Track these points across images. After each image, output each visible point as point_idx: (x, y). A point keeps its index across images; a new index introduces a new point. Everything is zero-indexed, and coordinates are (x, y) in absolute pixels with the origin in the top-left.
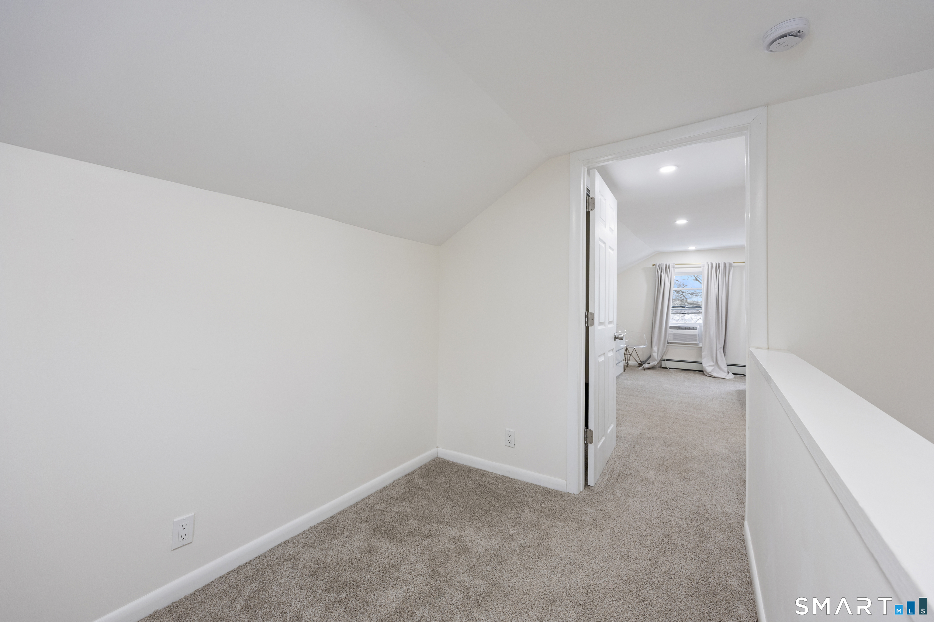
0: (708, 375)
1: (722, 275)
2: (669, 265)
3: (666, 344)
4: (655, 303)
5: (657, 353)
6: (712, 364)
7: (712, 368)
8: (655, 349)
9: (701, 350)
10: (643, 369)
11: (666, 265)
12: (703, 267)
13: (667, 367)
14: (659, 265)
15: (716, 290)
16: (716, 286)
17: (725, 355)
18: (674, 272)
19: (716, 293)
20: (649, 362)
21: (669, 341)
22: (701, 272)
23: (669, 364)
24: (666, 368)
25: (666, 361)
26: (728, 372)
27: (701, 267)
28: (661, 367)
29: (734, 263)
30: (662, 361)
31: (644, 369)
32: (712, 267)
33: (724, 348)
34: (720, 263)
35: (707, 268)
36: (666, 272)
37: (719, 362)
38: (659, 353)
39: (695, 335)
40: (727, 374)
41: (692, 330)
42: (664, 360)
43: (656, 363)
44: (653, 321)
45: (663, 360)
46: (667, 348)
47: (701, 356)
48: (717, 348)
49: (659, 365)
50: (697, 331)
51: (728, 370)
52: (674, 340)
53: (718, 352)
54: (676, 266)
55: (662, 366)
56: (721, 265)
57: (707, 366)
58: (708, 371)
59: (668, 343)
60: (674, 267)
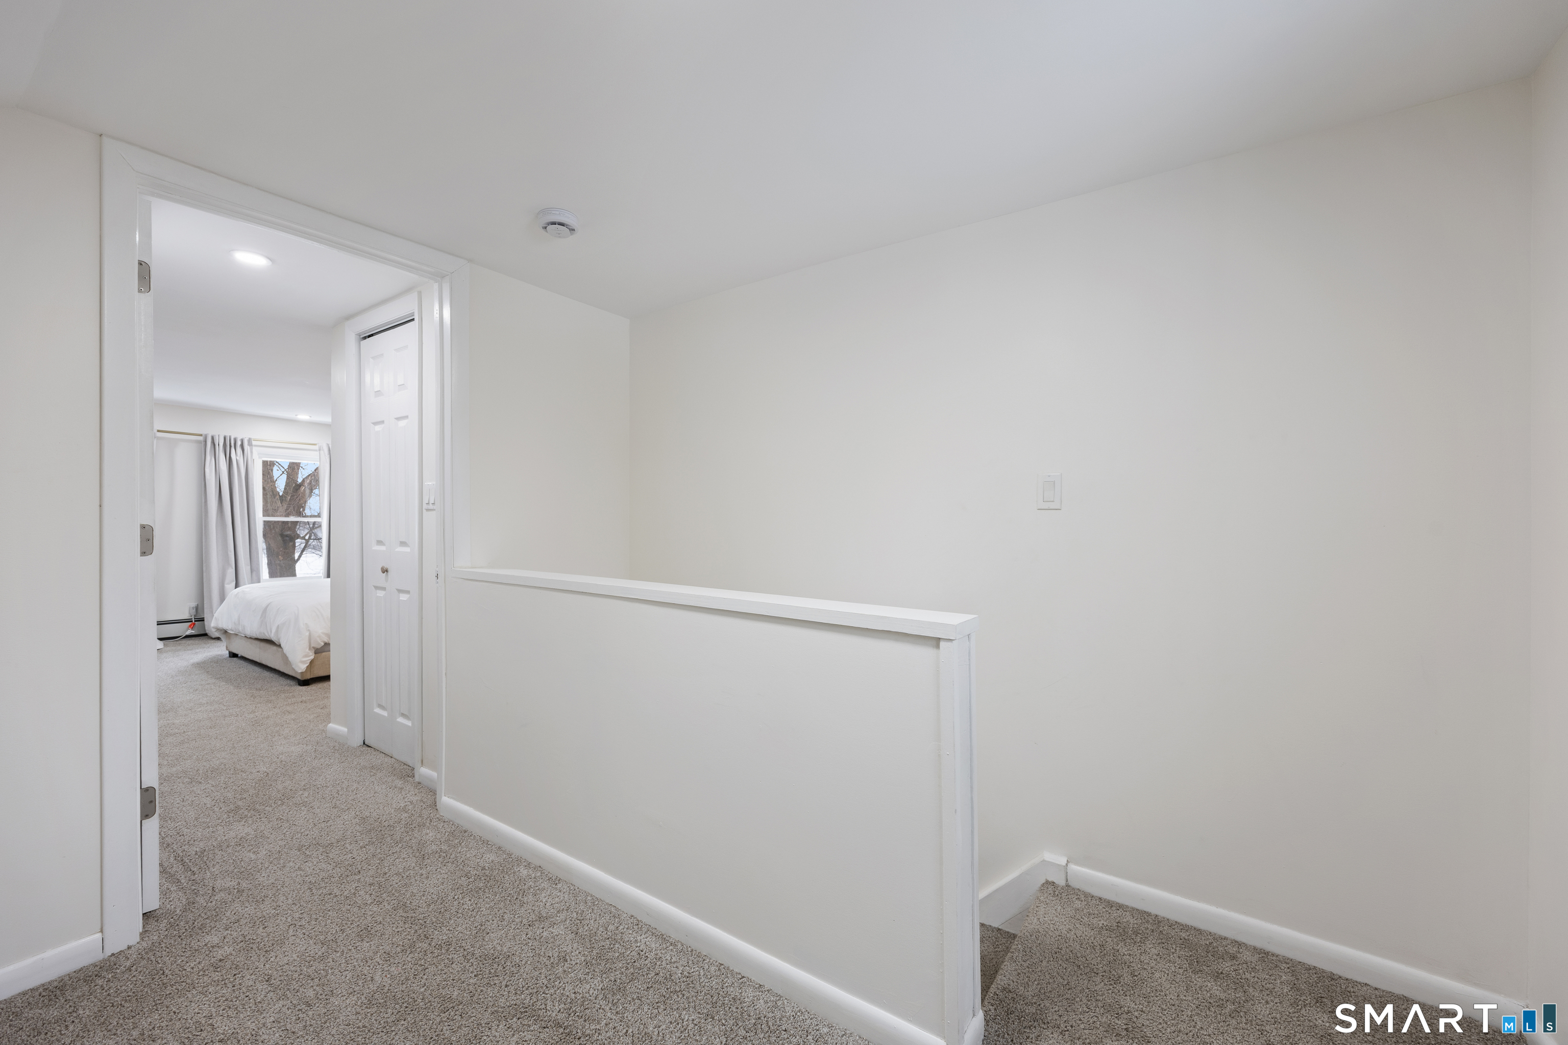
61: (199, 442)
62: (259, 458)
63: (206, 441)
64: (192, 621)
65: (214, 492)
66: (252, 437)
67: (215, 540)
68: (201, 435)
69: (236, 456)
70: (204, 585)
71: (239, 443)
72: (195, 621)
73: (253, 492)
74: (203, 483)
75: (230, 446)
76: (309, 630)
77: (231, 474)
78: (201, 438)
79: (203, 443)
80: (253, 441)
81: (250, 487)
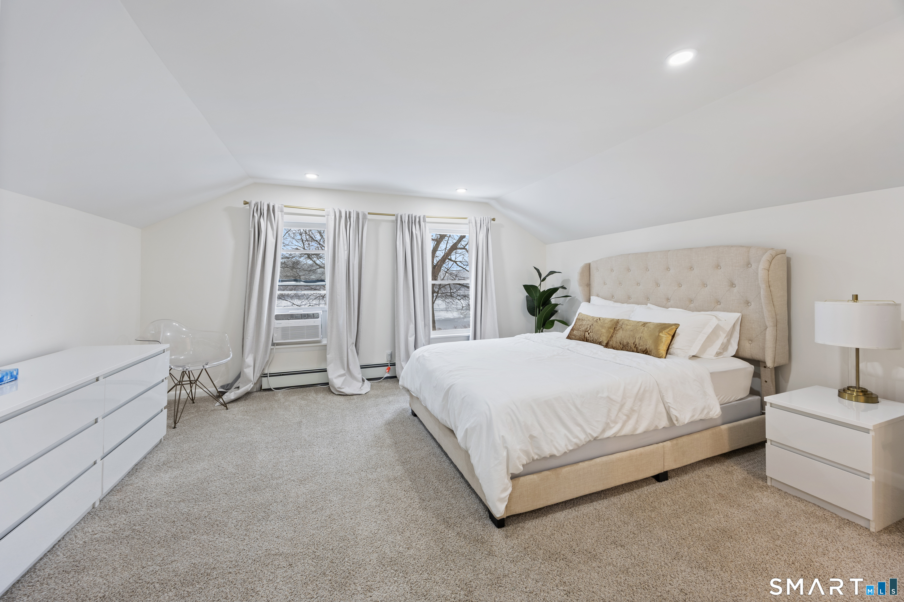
0: (337, 393)
1: (354, 231)
2: (274, 207)
3: (270, 347)
4: (249, 274)
5: (252, 368)
6: (342, 372)
7: (342, 379)
8: (249, 360)
9: (326, 349)
10: (222, 405)
11: (268, 206)
12: (328, 215)
13: (272, 387)
14: (256, 204)
15: (346, 252)
16: (346, 247)
17: (358, 353)
18: (283, 219)
19: (346, 258)
20: (237, 386)
21: (274, 342)
22: (325, 224)
23: (274, 382)
24: (270, 390)
25: (270, 376)
26: (363, 381)
27: (324, 216)
28: (261, 389)
29: (369, 213)
30: (263, 378)
31: (225, 405)
32: (340, 216)
33: (357, 343)
34: (351, 211)
35: (333, 217)
36: (268, 218)
37: (351, 367)
38: (257, 365)
39: (317, 327)
40: (361, 384)
41: (311, 318)
42: (267, 376)
43: (250, 386)
44: (245, 307)
45: (265, 375)
46: (270, 353)
47: (325, 359)
48: (348, 345)
49: (258, 386)
50: (319, 319)
51: (362, 376)
52: (282, 339)
53: (349, 350)
54: (286, 210)
55: (263, 388)
56: (352, 215)
57: (336, 378)
58: (336, 387)
59: (273, 344)
60: (282, 211)
61: (392, 221)
62: (430, 232)
63: (397, 220)
64: (388, 366)
65: (402, 261)
66: (427, 215)
67: (402, 301)
68: (394, 215)
69: (416, 231)
70: (396, 337)
71: (417, 220)
72: (390, 365)
73: (426, 260)
74: (395, 254)
75: (412, 223)
76: (506, 448)
77: (413, 246)
78: (394, 218)
79: (395, 221)
80: (426, 218)
81: (424, 256)
